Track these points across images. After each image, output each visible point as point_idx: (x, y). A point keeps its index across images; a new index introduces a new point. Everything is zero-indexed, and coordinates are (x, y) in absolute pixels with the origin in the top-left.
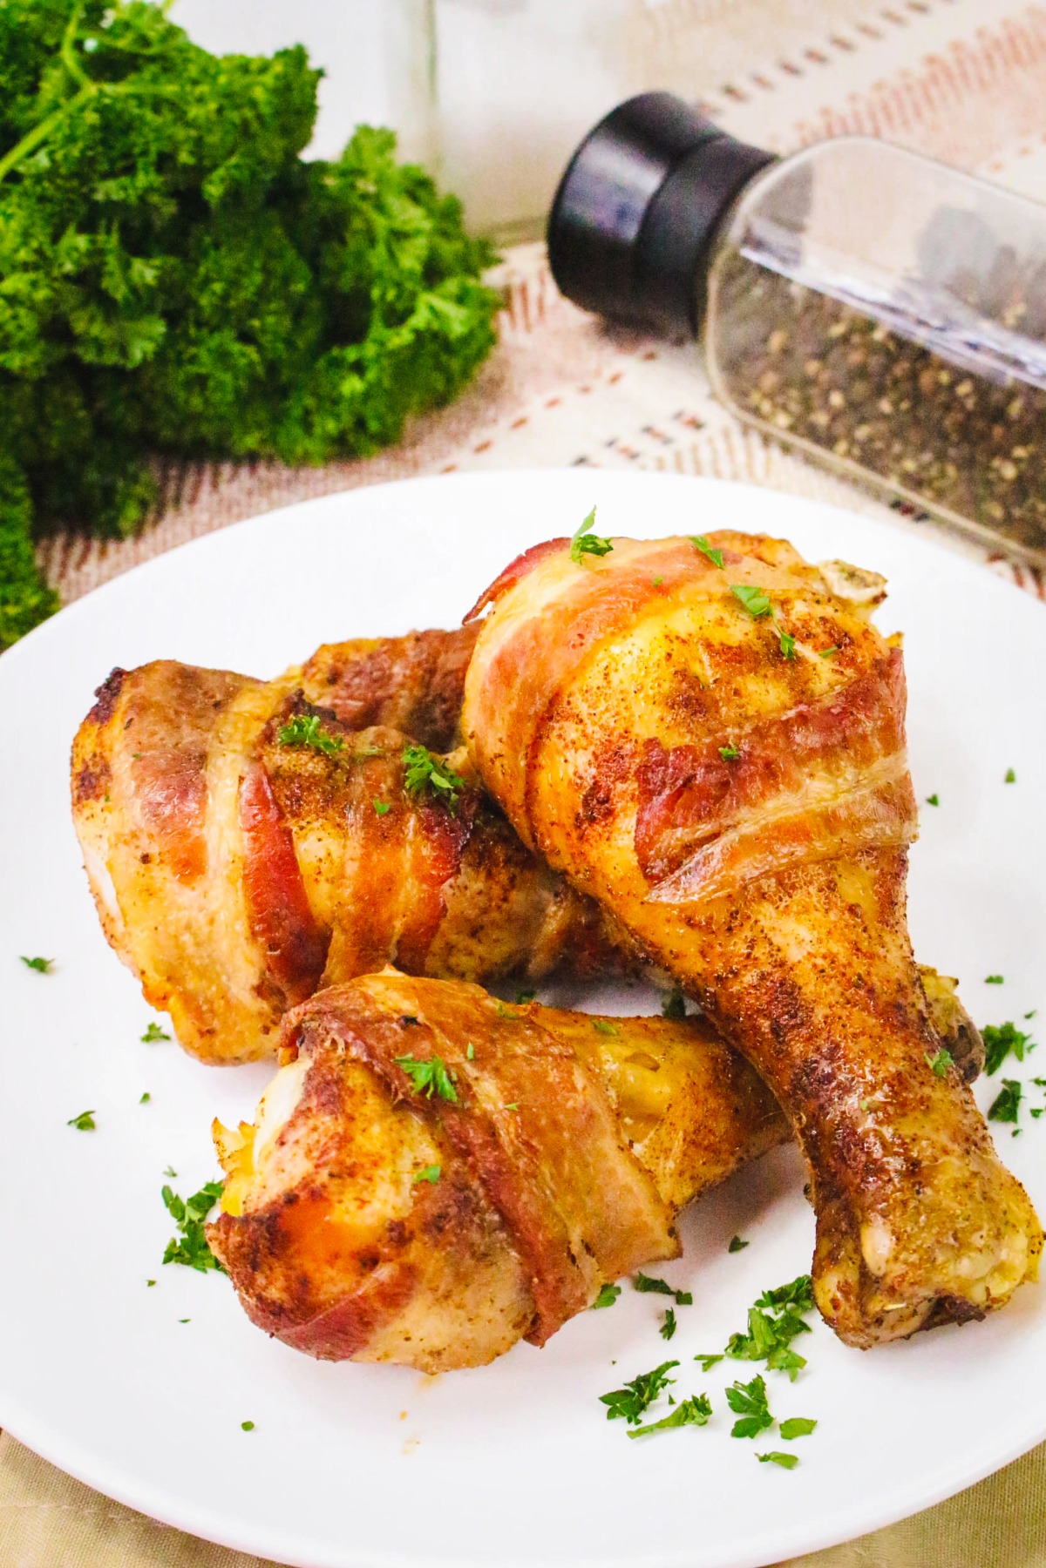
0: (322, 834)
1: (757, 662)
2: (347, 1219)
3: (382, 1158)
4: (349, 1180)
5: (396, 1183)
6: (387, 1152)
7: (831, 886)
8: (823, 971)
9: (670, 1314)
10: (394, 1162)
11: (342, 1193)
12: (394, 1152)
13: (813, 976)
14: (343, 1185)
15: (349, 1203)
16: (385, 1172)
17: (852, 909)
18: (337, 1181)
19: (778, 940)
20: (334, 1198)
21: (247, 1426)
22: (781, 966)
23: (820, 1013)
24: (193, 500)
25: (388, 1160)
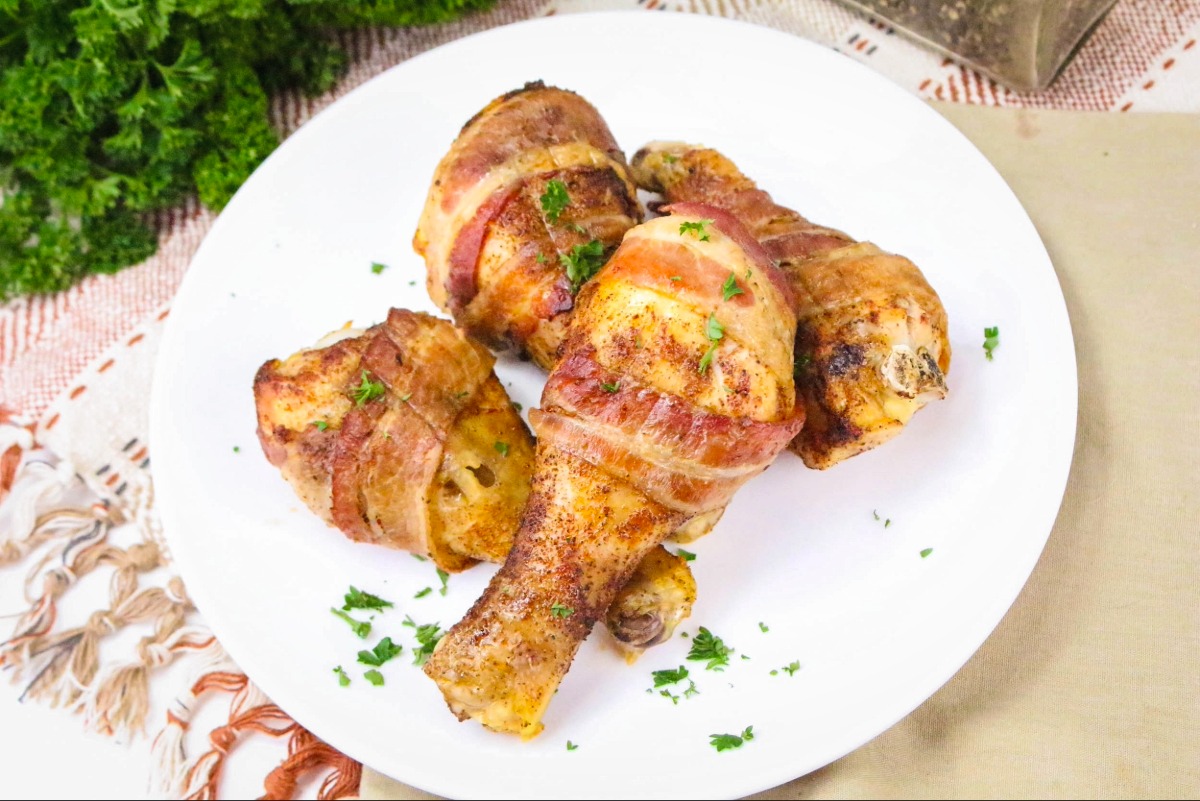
0: (504, 244)
1: (680, 361)
2: (276, 407)
3: (315, 400)
4: (293, 394)
5: (310, 415)
6: (320, 400)
7: (606, 491)
8: (561, 520)
9: (428, 590)
10: (318, 407)
11: (285, 397)
12: (324, 403)
13: (556, 517)
14: (290, 395)
15: (283, 403)
16: (310, 406)
17: (607, 511)
18: (289, 391)
19: (557, 487)
20: (280, 395)
21: (236, 449)
22: (549, 498)
23: (541, 535)
24: (368, 56)
25: (317, 403)
